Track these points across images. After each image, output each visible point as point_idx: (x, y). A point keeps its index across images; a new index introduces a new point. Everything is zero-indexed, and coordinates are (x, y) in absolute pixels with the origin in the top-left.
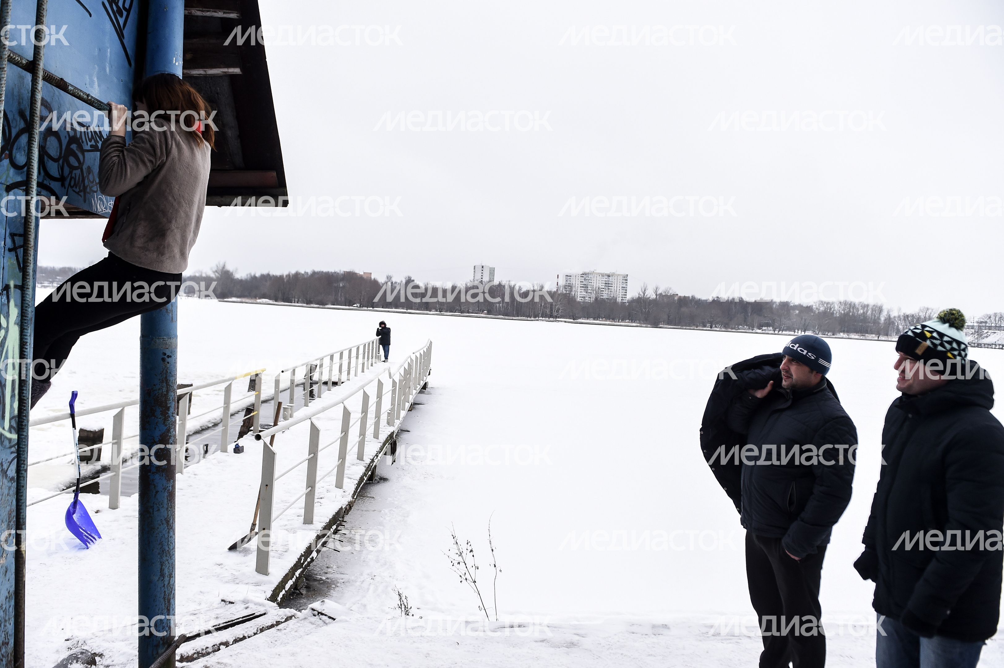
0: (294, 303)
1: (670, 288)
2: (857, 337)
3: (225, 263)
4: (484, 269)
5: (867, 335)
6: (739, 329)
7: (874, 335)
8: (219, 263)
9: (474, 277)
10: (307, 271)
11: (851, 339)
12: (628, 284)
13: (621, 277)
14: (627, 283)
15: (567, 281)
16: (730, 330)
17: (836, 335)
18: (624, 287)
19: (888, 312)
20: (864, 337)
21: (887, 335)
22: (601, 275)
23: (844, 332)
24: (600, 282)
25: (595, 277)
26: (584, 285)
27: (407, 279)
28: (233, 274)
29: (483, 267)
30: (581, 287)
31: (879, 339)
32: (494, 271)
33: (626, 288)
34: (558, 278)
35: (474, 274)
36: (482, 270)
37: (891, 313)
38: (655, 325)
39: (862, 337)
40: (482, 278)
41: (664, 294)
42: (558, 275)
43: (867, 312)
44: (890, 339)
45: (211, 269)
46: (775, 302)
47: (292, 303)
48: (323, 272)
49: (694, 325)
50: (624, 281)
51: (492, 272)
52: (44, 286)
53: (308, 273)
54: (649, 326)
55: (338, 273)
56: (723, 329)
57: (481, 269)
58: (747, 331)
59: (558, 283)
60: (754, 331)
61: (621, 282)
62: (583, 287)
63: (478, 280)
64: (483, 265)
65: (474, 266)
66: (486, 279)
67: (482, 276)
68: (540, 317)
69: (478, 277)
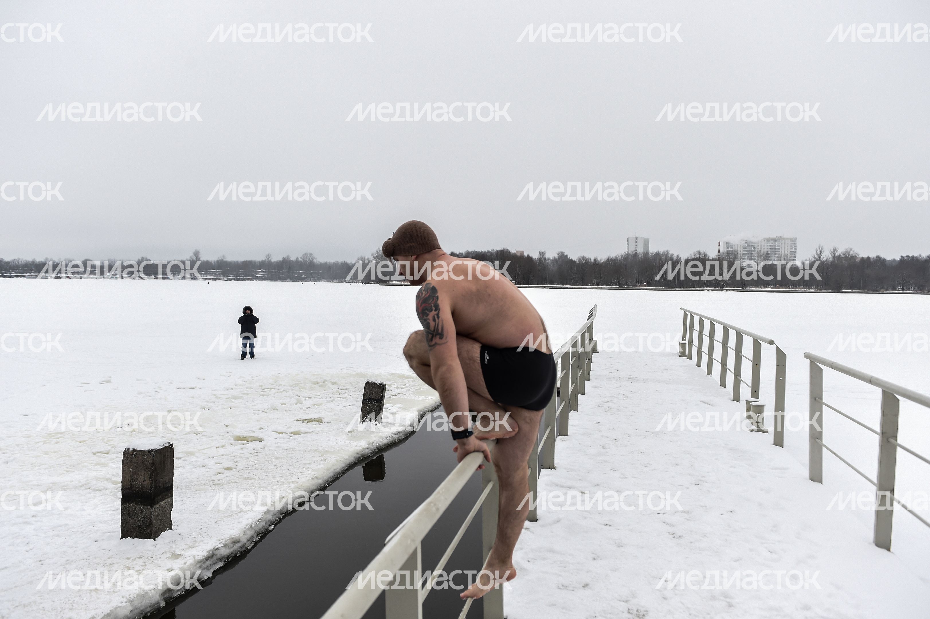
4: (638, 241)
9: (628, 249)
12: (797, 248)
13: (789, 240)
14: (796, 246)
15: (728, 248)
18: (793, 251)
22: (766, 240)
24: (765, 247)
25: (760, 243)
26: (747, 251)
27: (560, 255)
29: (636, 239)
30: (743, 254)
32: (649, 242)
33: (796, 252)
34: (719, 245)
35: (628, 246)
36: (636, 242)
38: (837, 290)
40: (636, 250)
41: (843, 256)
42: (719, 242)
50: (793, 245)
51: (647, 243)
54: (830, 291)
57: (635, 239)
59: (719, 250)
61: (789, 247)
62: (746, 254)
63: (632, 252)
64: (637, 236)
65: (628, 239)
66: (641, 250)
67: (636, 248)
68: (705, 287)
69: (632, 249)
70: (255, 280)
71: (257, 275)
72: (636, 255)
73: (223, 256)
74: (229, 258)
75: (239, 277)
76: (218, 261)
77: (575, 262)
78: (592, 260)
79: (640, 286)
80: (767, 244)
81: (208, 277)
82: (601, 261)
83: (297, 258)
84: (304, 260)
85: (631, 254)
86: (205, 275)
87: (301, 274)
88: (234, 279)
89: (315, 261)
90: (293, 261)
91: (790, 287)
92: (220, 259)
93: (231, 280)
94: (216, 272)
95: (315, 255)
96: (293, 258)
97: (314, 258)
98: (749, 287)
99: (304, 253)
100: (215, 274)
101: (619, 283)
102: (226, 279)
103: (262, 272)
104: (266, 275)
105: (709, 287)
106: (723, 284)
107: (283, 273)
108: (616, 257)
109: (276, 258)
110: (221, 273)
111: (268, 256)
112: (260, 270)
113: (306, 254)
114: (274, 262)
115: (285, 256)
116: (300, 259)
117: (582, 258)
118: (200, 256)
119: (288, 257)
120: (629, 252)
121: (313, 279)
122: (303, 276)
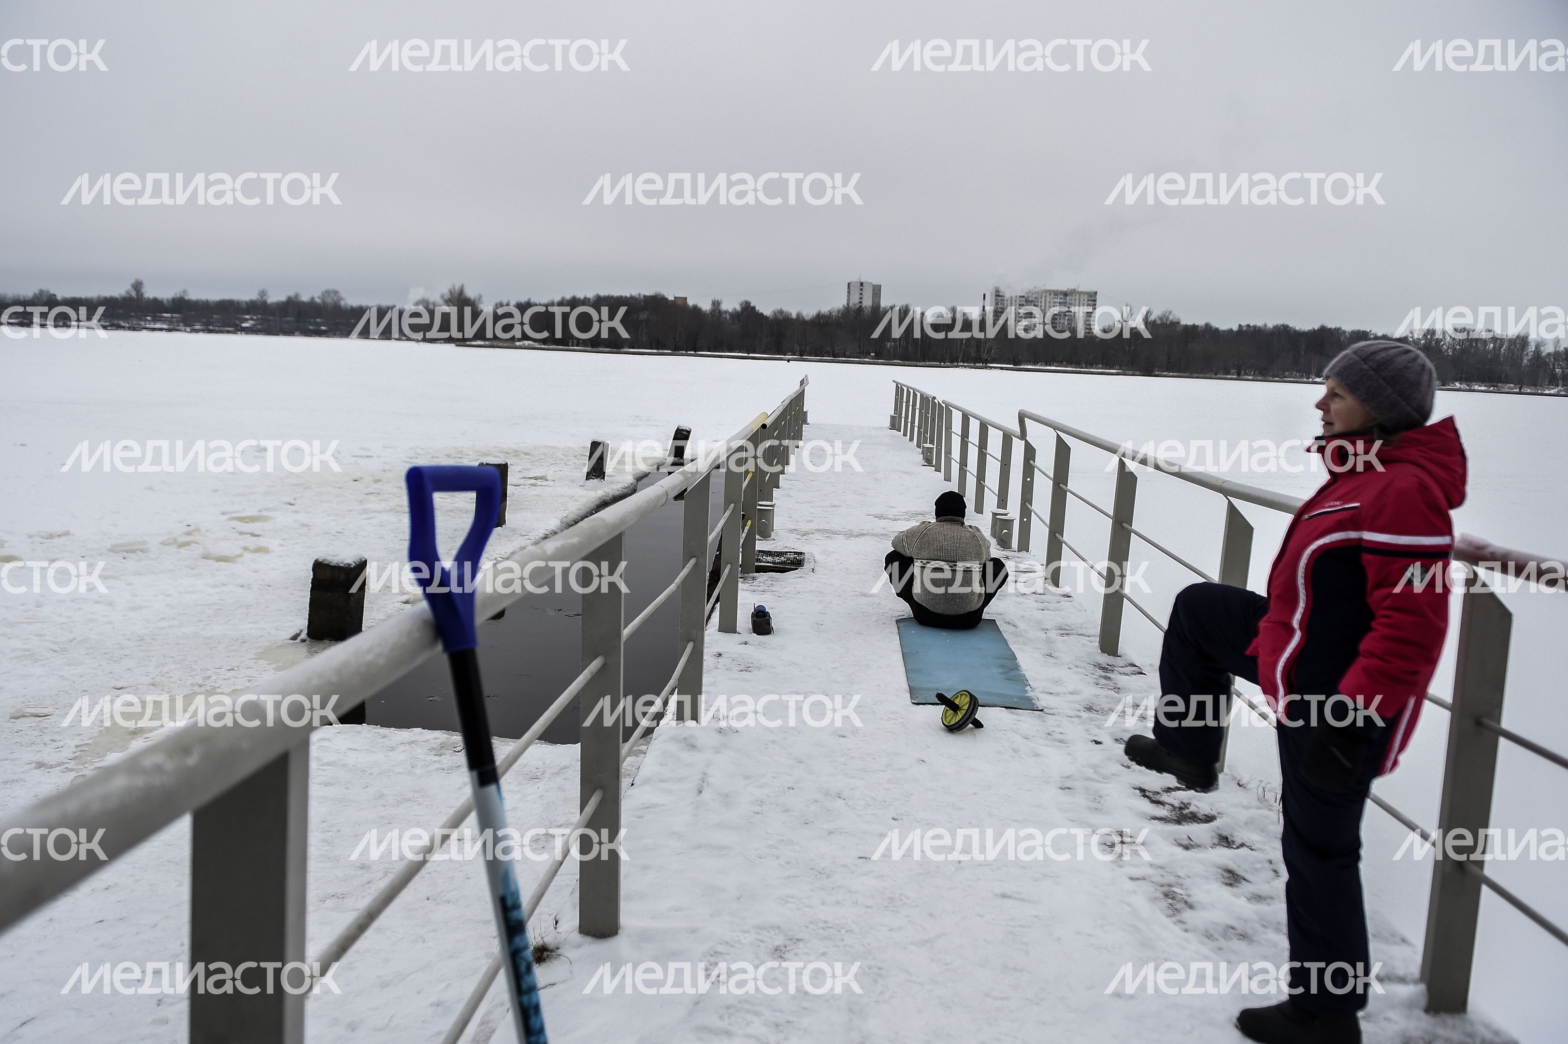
0: (572, 346)
1: (1170, 313)
2: (1483, 388)
3: (463, 286)
4: (865, 287)
5: (1499, 384)
6: (1286, 377)
7: (1512, 385)
8: (454, 288)
9: (848, 300)
10: (587, 297)
11: (1474, 391)
13: (1086, 296)
14: (1094, 305)
15: (997, 304)
16: (1271, 379)
17: (1449, 386)
19: (1538, 346)
20: (1495, 388)
21: (1535, 385)
22: (1052, 294)
23: (1460, 380)
24: (1052, 304)
25: (1043, 298)
27: (744, 306)
28: (476, 303)
29: (862, 284)
31: (1522, 391)
32: (880, 290)
34: (984, 298)
35: (848, 296)
36: (861, 290)
37: (1542, 349)
38: (1148, 372)
39: (1492, 388)
40: (861, 302)
41: (1159, 322)
42: (984, 295)
43: (1501, 347)
44: (1539, 392)
45: (442, 297)
46: (1344, 332)
47: (568, 346)
48: (612, 297)
49: (1211, 371)
50: (1090, 302)
51: (877, 291)
52: (195, 330)
53: (589, 299)
54: (1138, 373)
55: (636, 299)
56: (1260, 378)
57: (860, 284)
58: (1299, 380)
59: (983, 307)
60: (1311, 380)
61: (1086, 304)
63: (855, 305)
64: (862, 281)
65: (849, 284)
66: (867, 302)
67: (861, 298)
68: (961, 362)
69: (855, 300)
70: (239, 333)
71: (244, 325)
72: (860, 310)
73: (185, 292)
74: (195, 295)
75: (211, 328)
76: (174, 300)
77: (766, 318)
78: (794, 316)
79: (864, 358)
80: (1054, 300)
81: (158, 326)
82: (807, 318)
83: (313, 298)
84: (324, 302)
85: (853, 307)
86: (152, 323)
87: (320, 324)
88: (203, 331)
89: (342, 303)
90: (304, 303)
91: (1084, 366)
92: (178, 296)
93: (197, 331)
94: (172, 317)
95: (343, 294)
96: (305, 298)
97: (341, 299)
98: (1025, 365)
99: (324, 289)
100: (169, 321)
101: (833, 353)
102: (188, 329)
103: (252, 319)
104: (258, 324)
105: (967, 363)
106: (987, 360)
107: (288, 322)
108: (830, 312)
109: (276, 297)
110: (180, 319)
111: (263, 293)
112: (248, 317)
113: (328, 292)
114: (272, 304)
115: (292, 294)
116: (318, 300)
117: (778, 312)
118: (143, 290)
119: (297, 296)
120: (851, 305)
121: (338, 333)
122: (323, 328)
